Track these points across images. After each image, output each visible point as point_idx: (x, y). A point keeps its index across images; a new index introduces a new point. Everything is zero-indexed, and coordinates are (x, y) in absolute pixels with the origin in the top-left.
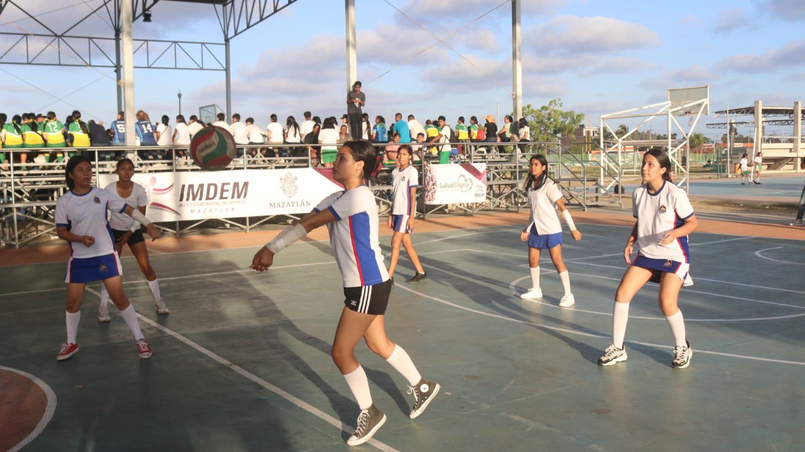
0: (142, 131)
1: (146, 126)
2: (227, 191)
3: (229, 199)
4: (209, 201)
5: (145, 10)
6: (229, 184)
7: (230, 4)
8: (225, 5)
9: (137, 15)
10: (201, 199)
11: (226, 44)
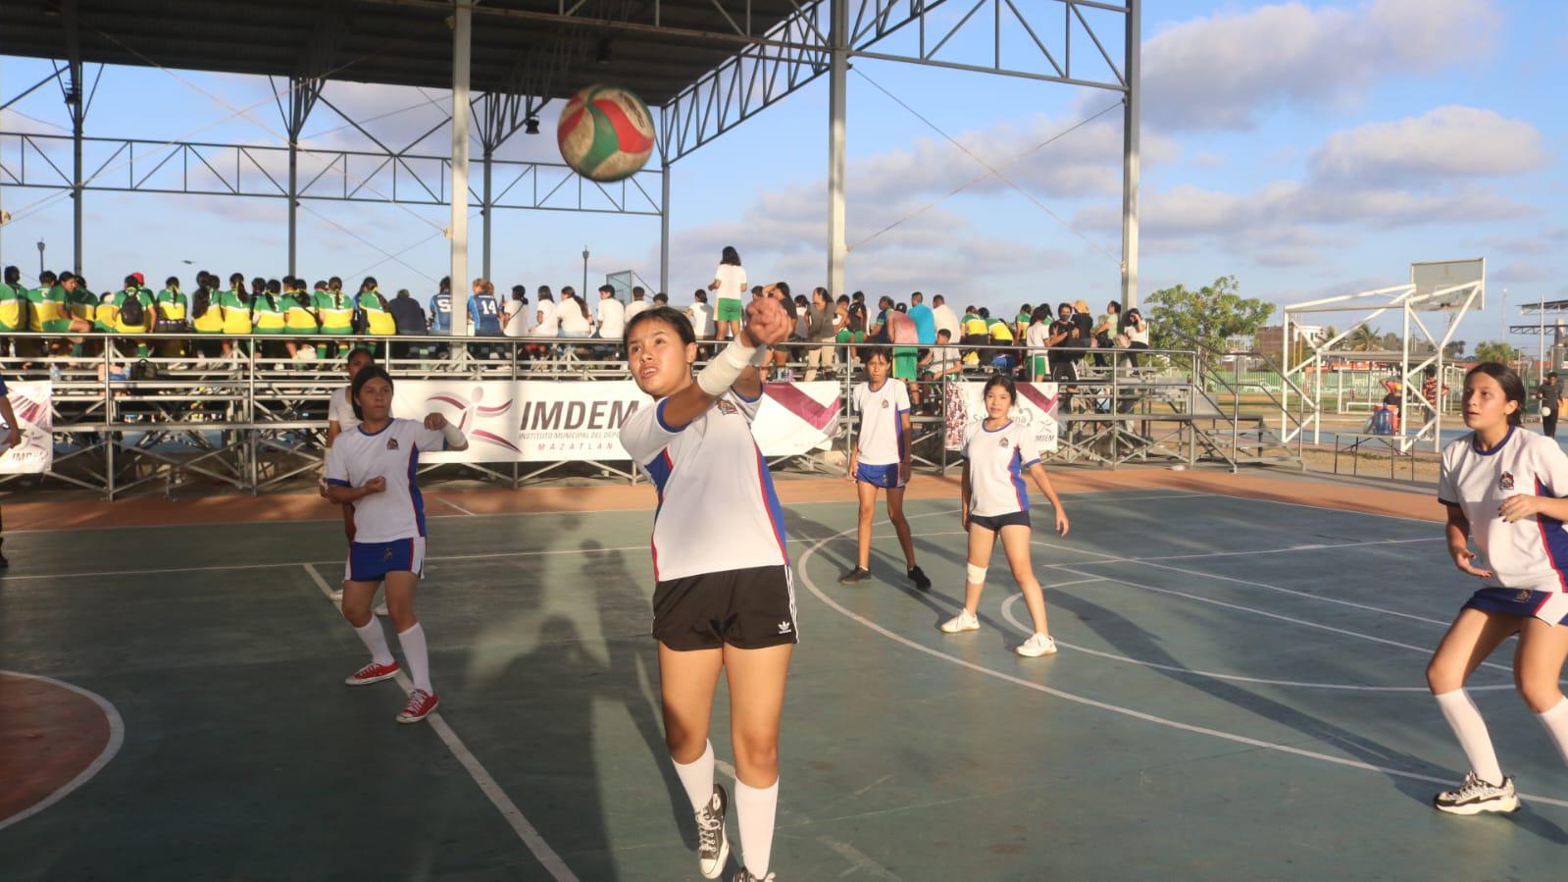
0: (481, 310)
1: (488, 304)
2: (602, 414)
3: (605, 428)
4: (569, 431)
5: (529, 114)
6: (605, 403)
7: (673, 106)
8: (664, 108)
9: (518, 122)
10: (556, 426)
11: (663, 172)
